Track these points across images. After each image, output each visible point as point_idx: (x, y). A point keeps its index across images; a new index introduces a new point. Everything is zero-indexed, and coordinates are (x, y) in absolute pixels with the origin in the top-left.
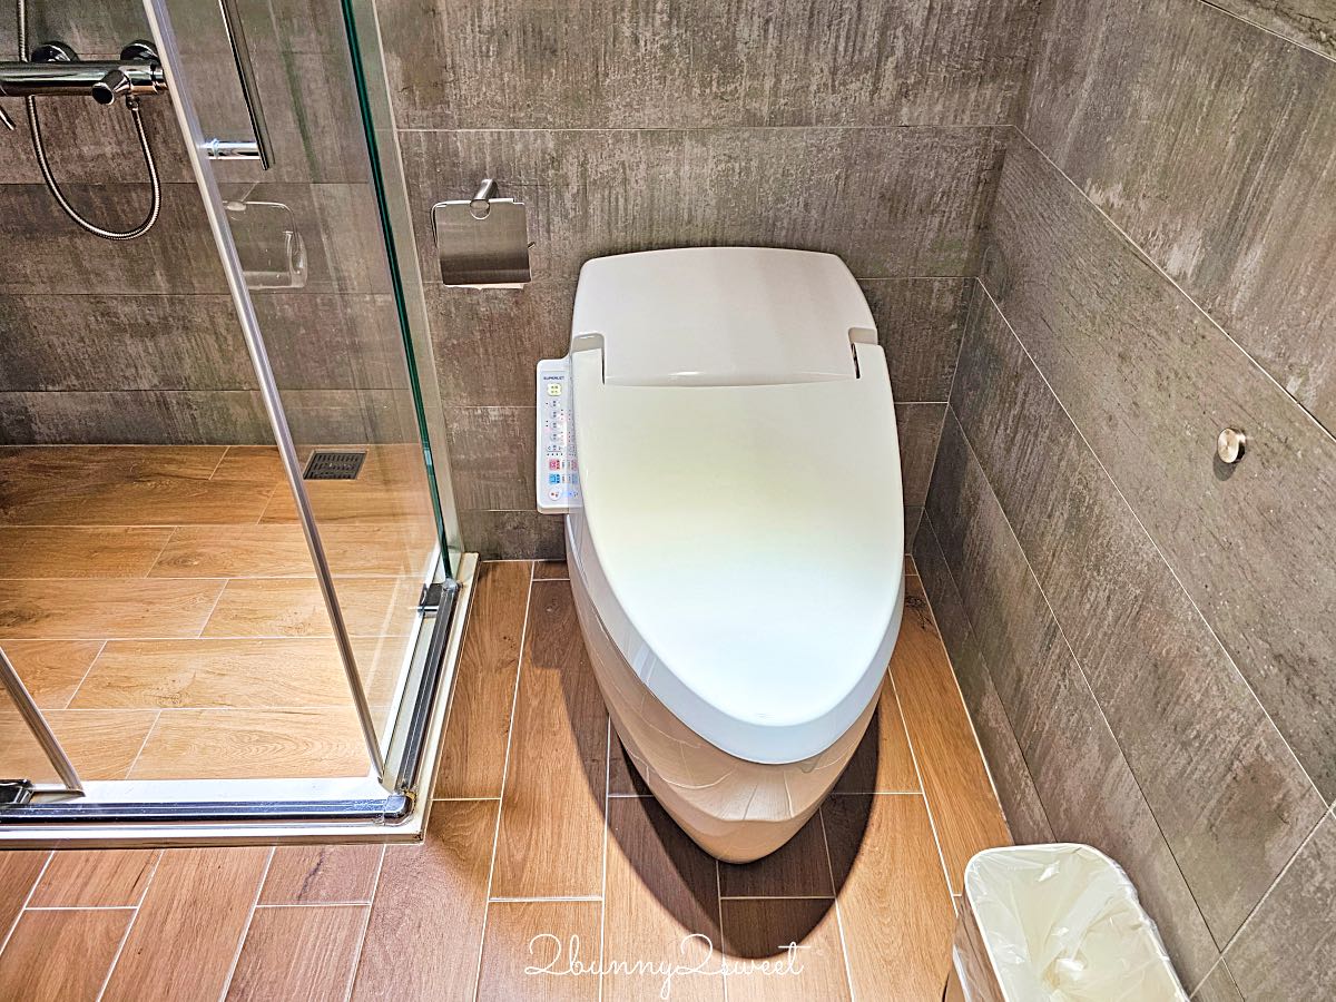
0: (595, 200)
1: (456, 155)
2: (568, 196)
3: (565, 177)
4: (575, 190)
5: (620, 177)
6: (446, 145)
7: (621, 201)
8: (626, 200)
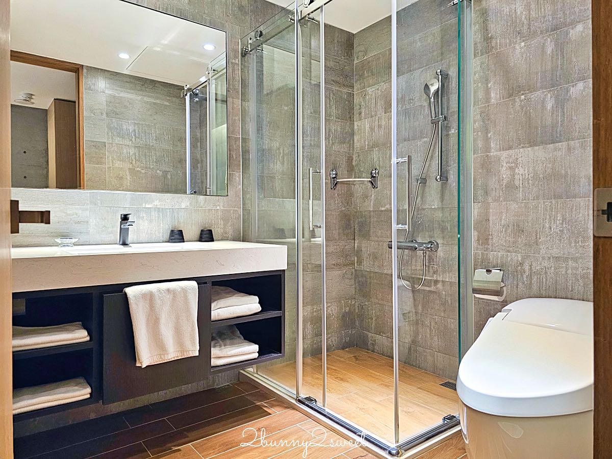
0: (535, 279)
1: (490, 260)
2: (525, 276)
3: (524, 270)
4: (527, 274)
5: (544, 271)
6: (487, 256)
7: (544, 280)
8: (546, 280)
